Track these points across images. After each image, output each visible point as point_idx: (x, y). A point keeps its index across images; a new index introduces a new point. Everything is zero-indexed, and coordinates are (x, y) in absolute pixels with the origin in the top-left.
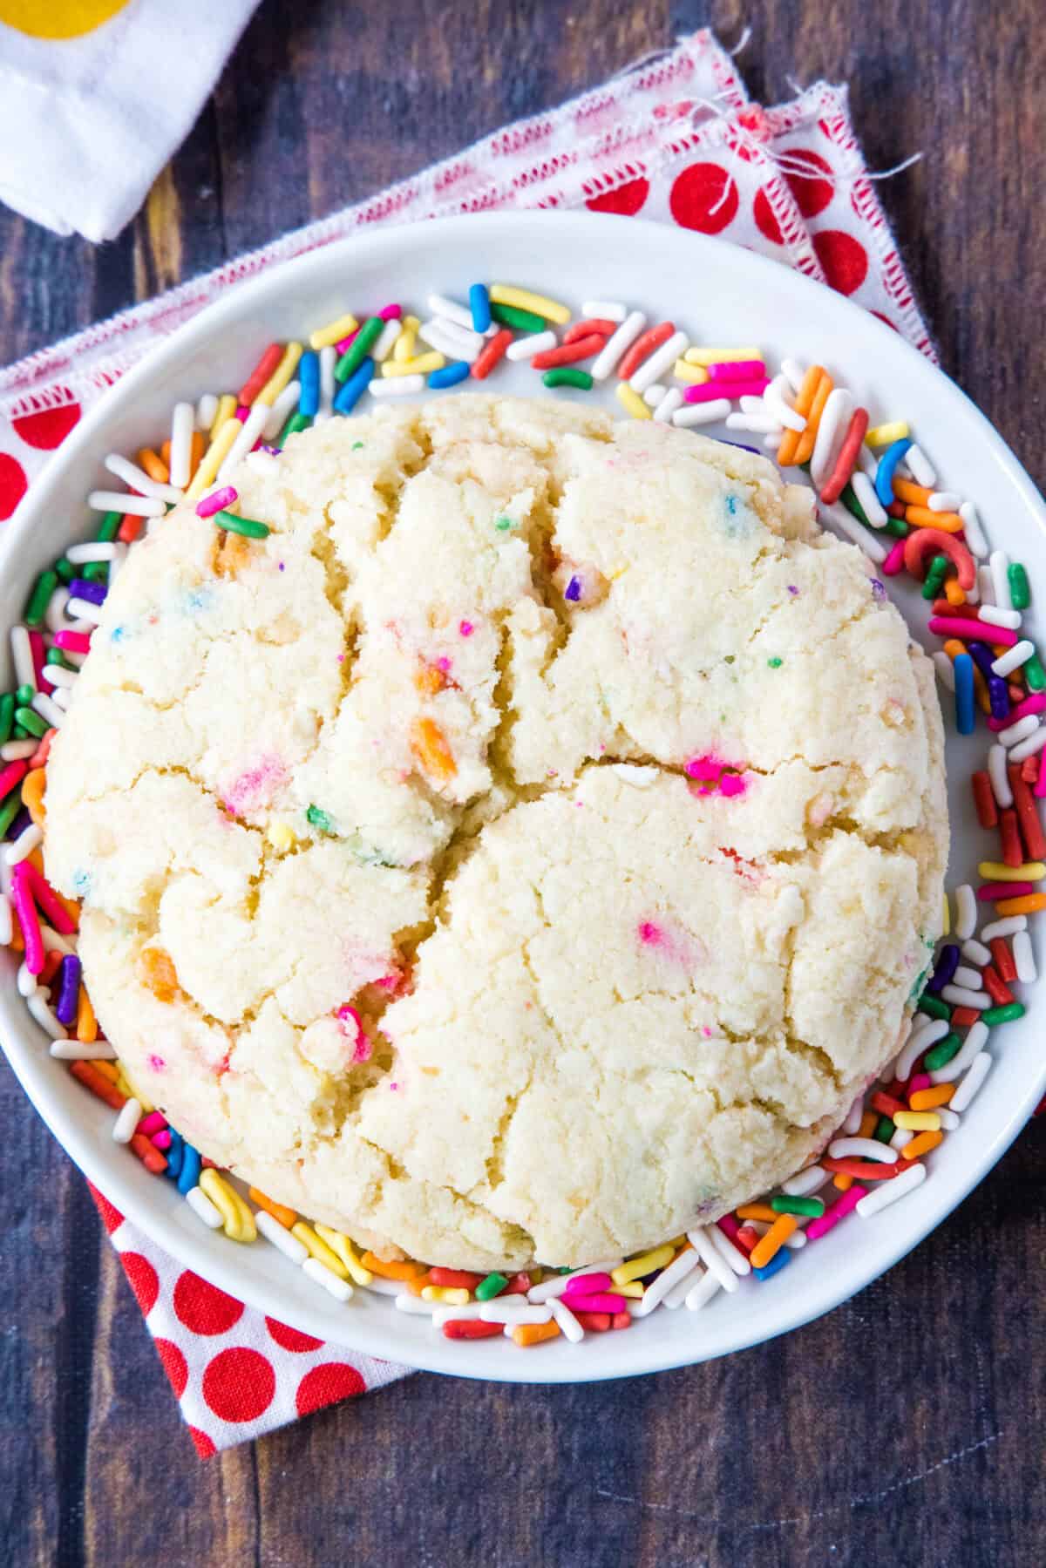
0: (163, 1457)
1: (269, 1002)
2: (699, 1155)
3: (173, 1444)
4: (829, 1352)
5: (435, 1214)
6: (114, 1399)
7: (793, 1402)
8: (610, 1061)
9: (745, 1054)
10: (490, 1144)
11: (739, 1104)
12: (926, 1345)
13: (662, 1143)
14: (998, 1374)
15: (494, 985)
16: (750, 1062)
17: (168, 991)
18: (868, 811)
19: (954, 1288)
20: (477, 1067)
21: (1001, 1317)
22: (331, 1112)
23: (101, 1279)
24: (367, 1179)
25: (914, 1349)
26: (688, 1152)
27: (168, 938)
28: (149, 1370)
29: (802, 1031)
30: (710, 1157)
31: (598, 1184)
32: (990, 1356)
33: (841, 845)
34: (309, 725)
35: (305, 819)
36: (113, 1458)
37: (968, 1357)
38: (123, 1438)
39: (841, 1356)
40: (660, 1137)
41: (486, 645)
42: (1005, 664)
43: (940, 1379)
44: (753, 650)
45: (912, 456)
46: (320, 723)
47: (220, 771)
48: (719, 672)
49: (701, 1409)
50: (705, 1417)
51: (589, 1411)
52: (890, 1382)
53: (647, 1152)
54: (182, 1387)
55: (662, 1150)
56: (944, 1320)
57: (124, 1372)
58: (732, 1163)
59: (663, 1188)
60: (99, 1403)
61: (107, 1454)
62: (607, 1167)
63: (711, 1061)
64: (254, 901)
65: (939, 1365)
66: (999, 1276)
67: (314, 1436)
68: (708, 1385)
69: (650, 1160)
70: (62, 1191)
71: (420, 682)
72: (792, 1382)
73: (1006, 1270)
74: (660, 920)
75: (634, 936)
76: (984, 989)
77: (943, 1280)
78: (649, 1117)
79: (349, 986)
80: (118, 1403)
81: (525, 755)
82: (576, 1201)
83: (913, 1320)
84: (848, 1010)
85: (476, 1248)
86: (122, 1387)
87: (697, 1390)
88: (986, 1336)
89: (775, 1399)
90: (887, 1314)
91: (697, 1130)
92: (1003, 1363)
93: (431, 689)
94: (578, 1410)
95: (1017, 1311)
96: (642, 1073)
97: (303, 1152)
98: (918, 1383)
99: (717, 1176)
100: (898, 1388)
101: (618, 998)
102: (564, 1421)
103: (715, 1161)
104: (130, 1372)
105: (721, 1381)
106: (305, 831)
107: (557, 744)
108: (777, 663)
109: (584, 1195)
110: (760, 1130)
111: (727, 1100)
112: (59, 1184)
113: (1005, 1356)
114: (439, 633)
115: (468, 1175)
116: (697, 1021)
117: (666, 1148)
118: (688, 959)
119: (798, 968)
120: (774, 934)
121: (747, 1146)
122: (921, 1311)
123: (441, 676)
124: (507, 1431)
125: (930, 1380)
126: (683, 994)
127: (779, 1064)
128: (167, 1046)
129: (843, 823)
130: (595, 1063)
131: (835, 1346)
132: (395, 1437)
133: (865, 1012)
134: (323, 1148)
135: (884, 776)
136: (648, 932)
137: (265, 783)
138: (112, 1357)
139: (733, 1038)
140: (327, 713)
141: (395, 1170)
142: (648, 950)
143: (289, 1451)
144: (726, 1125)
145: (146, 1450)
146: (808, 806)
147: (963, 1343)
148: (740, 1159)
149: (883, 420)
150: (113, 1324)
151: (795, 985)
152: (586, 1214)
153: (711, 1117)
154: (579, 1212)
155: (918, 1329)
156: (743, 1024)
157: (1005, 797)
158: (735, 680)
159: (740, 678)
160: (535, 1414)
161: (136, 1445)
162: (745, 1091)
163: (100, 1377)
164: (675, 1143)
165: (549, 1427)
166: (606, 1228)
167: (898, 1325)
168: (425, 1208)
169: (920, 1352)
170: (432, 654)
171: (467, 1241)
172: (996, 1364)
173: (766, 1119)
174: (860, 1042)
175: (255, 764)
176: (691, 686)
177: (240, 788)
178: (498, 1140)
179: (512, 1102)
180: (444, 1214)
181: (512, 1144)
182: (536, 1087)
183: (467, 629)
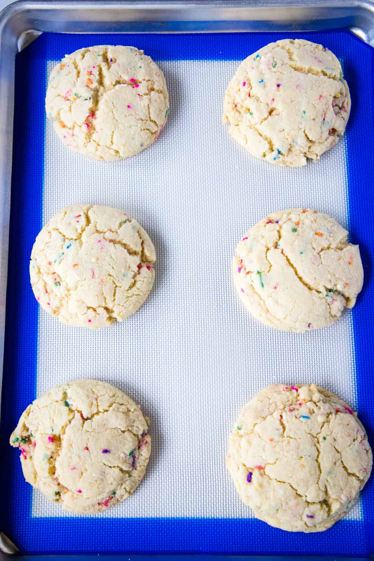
1: (76, 124)
2: (140, 137)
8: (126, 125)
9: (144, 122)
11: (144, 130)
15: (108, 116)
16: (145, 124)
17: (64, 126)
18: (156, 87)
20: (107, 128)
22: (88, 138)
24: (95, 146)
26: (138, 137)
27: (62, 119)
29: (152, 119)
31: (127, 143)
33: (152, 93)
34: (73, 83)
40: (134, 135)
41: (97, 69)
44: (137, 66)
46: (75, 83)
47: (63, 94)
48: (133, 68)
53: (133, 137)
59: (136, 142)
62: (127, 140)
63: (140, 123)
64: (70, 110)
71: (88, 74)
74: (131, 105)
75: (127, 107)
78: (132, 132)
82: (124, 145)
84: (158, 115)
91: (139, 134)
96: (131, 126)
97: (86, 144)
99: (142, 140)
101: (126, 116)
106: (75, 97)
108: (140, 67)
111: (142, 129)
114: (90, 68)
115: (109, 143)
116: (137, 118)
118: (135, 110)
119: (150, 110)
120: (146, 105)
121: (146, 135)
123: (91, 73)
126: (135, 115)
127: (149, 124)
128: (66, 134)
129: (153, 89)
130: (124, 126)
133: (160, 116)
134: (88, 144)
135: (157, 82)
136: (129, 107)
137: (69, 93)
139: (142, 120)
141: (99, 145)
142: (129, 109)
144: (142, 133)
146: (148, 87)
148: (145, 137)
151: (150, 112)
152: (126, 147)
156: (143, 118)
159: (136, 69)
162: (145, 128)
164: (136, 136)
168: (104, 149)
170: (89, 71)
171: (110, 153)
173: (148, 131)
174: (160, 120)
175: (67, 90)
176: (129, 70)
177: (66, 94)
178: (112, 138)
179: (113, 132)
180: (107, 150)
181: (114, 137)
182: (116, 130)
183: (94, 67)
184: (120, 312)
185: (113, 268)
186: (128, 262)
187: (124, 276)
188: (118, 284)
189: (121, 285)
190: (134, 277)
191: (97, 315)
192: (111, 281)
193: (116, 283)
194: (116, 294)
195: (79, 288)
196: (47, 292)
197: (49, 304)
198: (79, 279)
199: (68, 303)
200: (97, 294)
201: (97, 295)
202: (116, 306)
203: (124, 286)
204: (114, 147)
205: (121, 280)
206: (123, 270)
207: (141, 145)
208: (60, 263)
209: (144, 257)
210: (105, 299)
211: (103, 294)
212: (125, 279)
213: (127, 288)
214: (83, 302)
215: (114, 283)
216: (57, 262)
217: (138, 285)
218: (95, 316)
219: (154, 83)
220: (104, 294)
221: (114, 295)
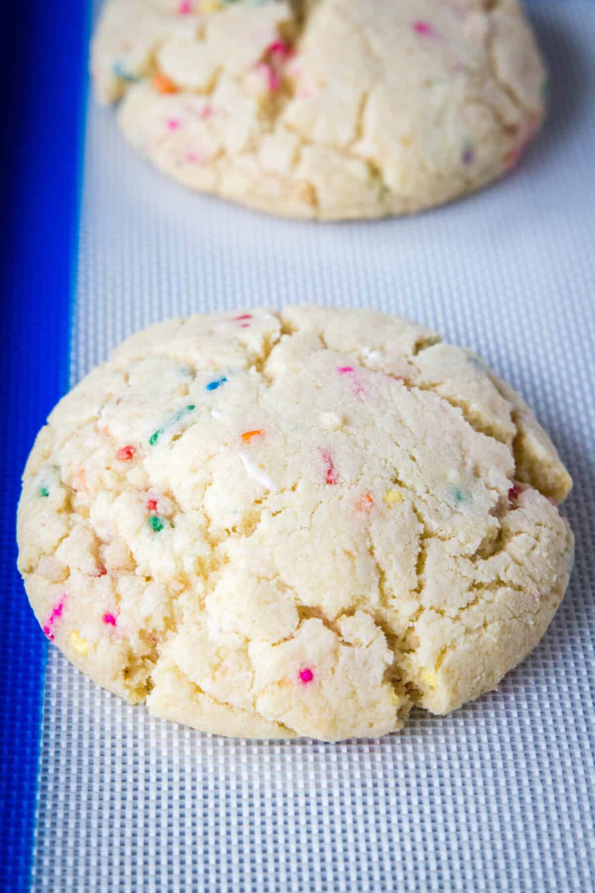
82: (406, 142)
115: (345, 134)
134: (266, 136)
136: (421, 28)
141: (307, 142)
184: (443, 652)
185: (413, 459)
186: (472, 453)
187: (459, 498)
188: (434, 525)
189: (447, 531)
190: (498, 511)
191: (344, 649)
192: (407, 506)
193: (426, 518)
194: (429, 562)
195: (264, 525)
196: (104, 572)
197: (110, 619)
198: (266, 482)
199: (202, 607)
200: (349, 546)
201: (349, 554)
202: (427, 615)
203: (461, 537)
204: (366, 148)
205: (446, 513)
206: (453, 475)
208: (176, 438)
209: (525, 465)
210: (382, 574)
211: (371, 551)
212: (462, 508)
213: (472, 549)
214: (283, 587)
215: (420, 519)
216: (165, 439)
217: (516, 546)
218: (335, 653)
220: (377, 552)
221: (419, 569)
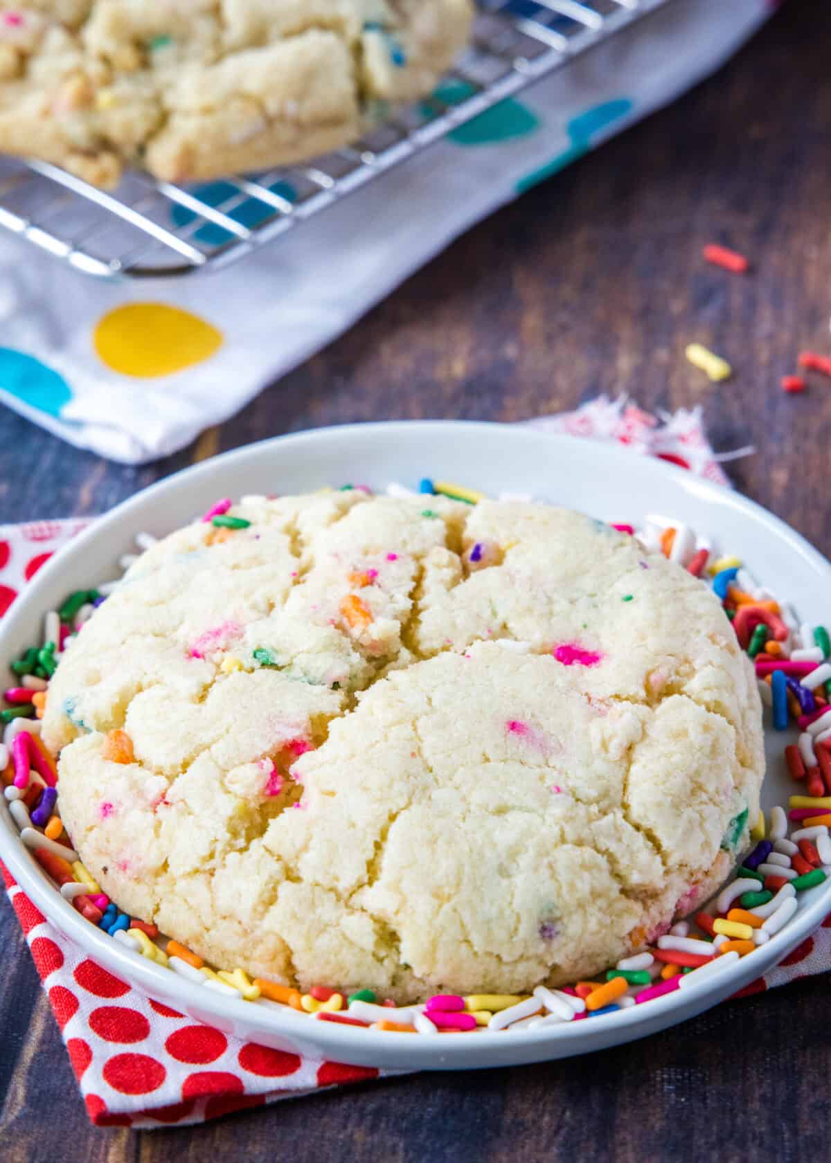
0: (58, 1148)
1: (204, 755)
2: (544, 873)
3: (68, 1141)
4: (652, 1119)
5: (319, 911)
6: (23, 1108)
7: (619, 1151)
8: (476, 798)
9: (588, 812)
10: (372, 846)
11: (580, 843)
12: (739, 1121)
13: (514, 861)
14: (802, 1145)
15: (386, 738)
16: (591, 819)
17: (125, 759)
19: (764, 1085)
20: (366, 789)
21: (806, 1109)
22: (243, 832)
23: (30, 1029)
24: (266, 878)
25: (728, 1122)
26: (536, 869)
28: (58, 1092)
29: (638, 814)
30: (553, 875)
31: (458, 885)
32: (795, 1132)
34: (264, 606)
35: (252, 655)
36: (15, 1145)
37: (775, 1132)
38: (26, 1133)
39: (664, 1123)
40: (514, 853)
41: (405, 569)
42: (810, 681)
43: (750, 1144)
44: (610, 591)
45: (742, 576)
46: (271, 605)
47: (189, 634)
48: (583, 601)
49: (537, 1151)
50: (539, 1156)
51: (437, 1145)
52: (706, 1143)
53: (501, 865)
54: (84, 1067)
55: (515, 865)
56: (756, 1105)
57: (37, 1091)
58: (572, 887)
59: (512, 896)
60: (9, 1109)
61: (10, 1142)
62: (467, 869)
63: (559, 808)
64: (204, 695)
65: (750, 1136)
66: (804, 1081)
67: (192, 1144)
68: (544, 1135)
69: (503, 872)
70: (9, 973)
71: (352, 580)
72: (619, 1137)
73: (811, 1078)
75: (503, 727)
76: (793, 867)
77: (755, 1079)
79: (270, 741)
80: (26, 1110)
81: (427, 631)
82: (439, 896)
83: (728, 1104)
84: (676, 806)
85: (351, 943)
86: (30, 1099)
87: (534, 1137)
88: (793, 1120)
89: (602, 1147)
90: (705, 1099)
91: (543, 853)
92: (806, 1137)
93: (361, 583)
94: (428, 1144)
95: (820, 1104)
96: (501, 810)
97: (216, 861)
98: (730, 1145)
99: (559, 895)
100: (713, 1148)
101: (487, 760)
102: (415, 1151)
103: (557, 881)
104: (41, 1092)
105: (556, 1133)
106: (250, 663)
107: (454, 625)
108: (628, 599)
109: (447, 890)
110: (597, 866)
111: (570, 834)
112: (7, 968)
113: (808, 1133)
114: (373, 557)
115: (350, 873)
116: (550, 782)
117: (518, 865)
118: (546, 748)
119: (635, 769)
120: (616, 742)
121: (586, 875)
122: (735, 1098)
123: (369, 578)
124: (363, 1154)
125: (742, 1144)
126: (539, 766)
127: (616, 828)
128: (117, 795)
130: (464, 799)
131: (658, 1116)
132: (264, 1150)
134: (233, 857)
135: (709, 668)
137: (223, 636)
138: (28, 1080)
139: (578, 799)
140: (278, 600)
141: (291, 875)
142: (512, 734)
143: (170, 1153)
144: (566, 855)
145: (44, 1142)
146: (648, 674)
147: (771, 1121)
148: (579, 885)
149: (718, 556)
150: (33, 1060)
151: (632, 778)
152: (447, 907)
153: (556, 845)
154: (440, 906)
155: (732, 1110)
156: (585, 793)
157: (811, 759)
158: (595, 606)
159: (600, 605)
160: (389, 1144)
161: (36, 1139)
162: (585, 837)
163: (15, 1093)
164: (525, 861)
165: (401, 1153)
166: (462, 926)
167: (714, 1105)
168: (313, 905)
169: (733, 1125)
170: (364, 567)
171: (345, 938)
172: (801, 1138)
173: (601, 862)
174: (684, 833)
175: (217, 626)
176: (561, 606)
177: (204, 639)
178: (378, 846)
179: (393, 818)
180: (328, 910)
181: (390, 847)
182: (414, 808)
183: (392, 557)
204: (377, 899)
207: (544, 929)
219: (694, 671)
